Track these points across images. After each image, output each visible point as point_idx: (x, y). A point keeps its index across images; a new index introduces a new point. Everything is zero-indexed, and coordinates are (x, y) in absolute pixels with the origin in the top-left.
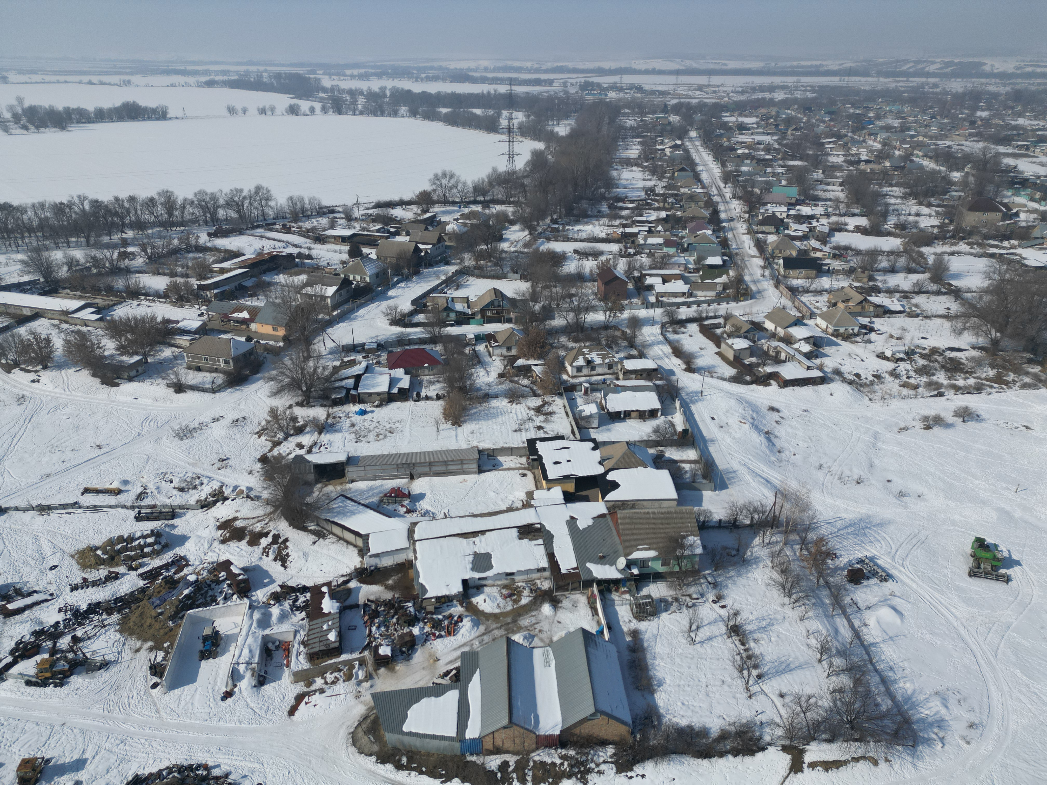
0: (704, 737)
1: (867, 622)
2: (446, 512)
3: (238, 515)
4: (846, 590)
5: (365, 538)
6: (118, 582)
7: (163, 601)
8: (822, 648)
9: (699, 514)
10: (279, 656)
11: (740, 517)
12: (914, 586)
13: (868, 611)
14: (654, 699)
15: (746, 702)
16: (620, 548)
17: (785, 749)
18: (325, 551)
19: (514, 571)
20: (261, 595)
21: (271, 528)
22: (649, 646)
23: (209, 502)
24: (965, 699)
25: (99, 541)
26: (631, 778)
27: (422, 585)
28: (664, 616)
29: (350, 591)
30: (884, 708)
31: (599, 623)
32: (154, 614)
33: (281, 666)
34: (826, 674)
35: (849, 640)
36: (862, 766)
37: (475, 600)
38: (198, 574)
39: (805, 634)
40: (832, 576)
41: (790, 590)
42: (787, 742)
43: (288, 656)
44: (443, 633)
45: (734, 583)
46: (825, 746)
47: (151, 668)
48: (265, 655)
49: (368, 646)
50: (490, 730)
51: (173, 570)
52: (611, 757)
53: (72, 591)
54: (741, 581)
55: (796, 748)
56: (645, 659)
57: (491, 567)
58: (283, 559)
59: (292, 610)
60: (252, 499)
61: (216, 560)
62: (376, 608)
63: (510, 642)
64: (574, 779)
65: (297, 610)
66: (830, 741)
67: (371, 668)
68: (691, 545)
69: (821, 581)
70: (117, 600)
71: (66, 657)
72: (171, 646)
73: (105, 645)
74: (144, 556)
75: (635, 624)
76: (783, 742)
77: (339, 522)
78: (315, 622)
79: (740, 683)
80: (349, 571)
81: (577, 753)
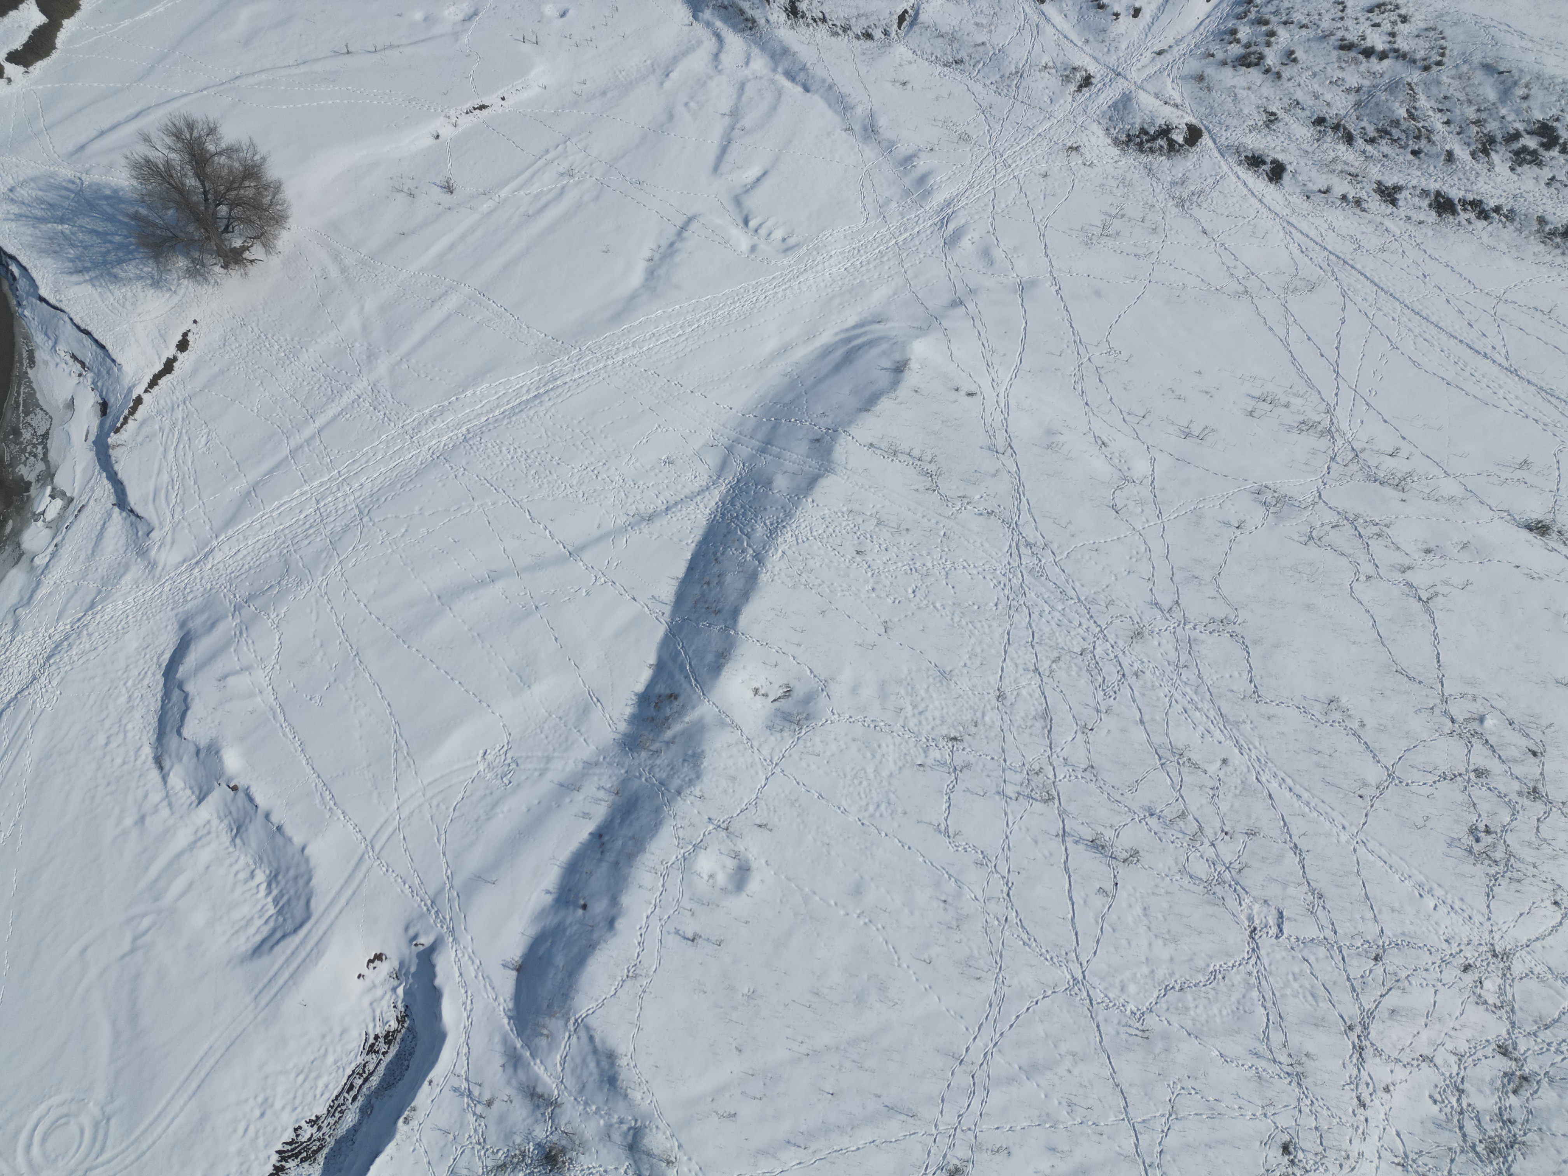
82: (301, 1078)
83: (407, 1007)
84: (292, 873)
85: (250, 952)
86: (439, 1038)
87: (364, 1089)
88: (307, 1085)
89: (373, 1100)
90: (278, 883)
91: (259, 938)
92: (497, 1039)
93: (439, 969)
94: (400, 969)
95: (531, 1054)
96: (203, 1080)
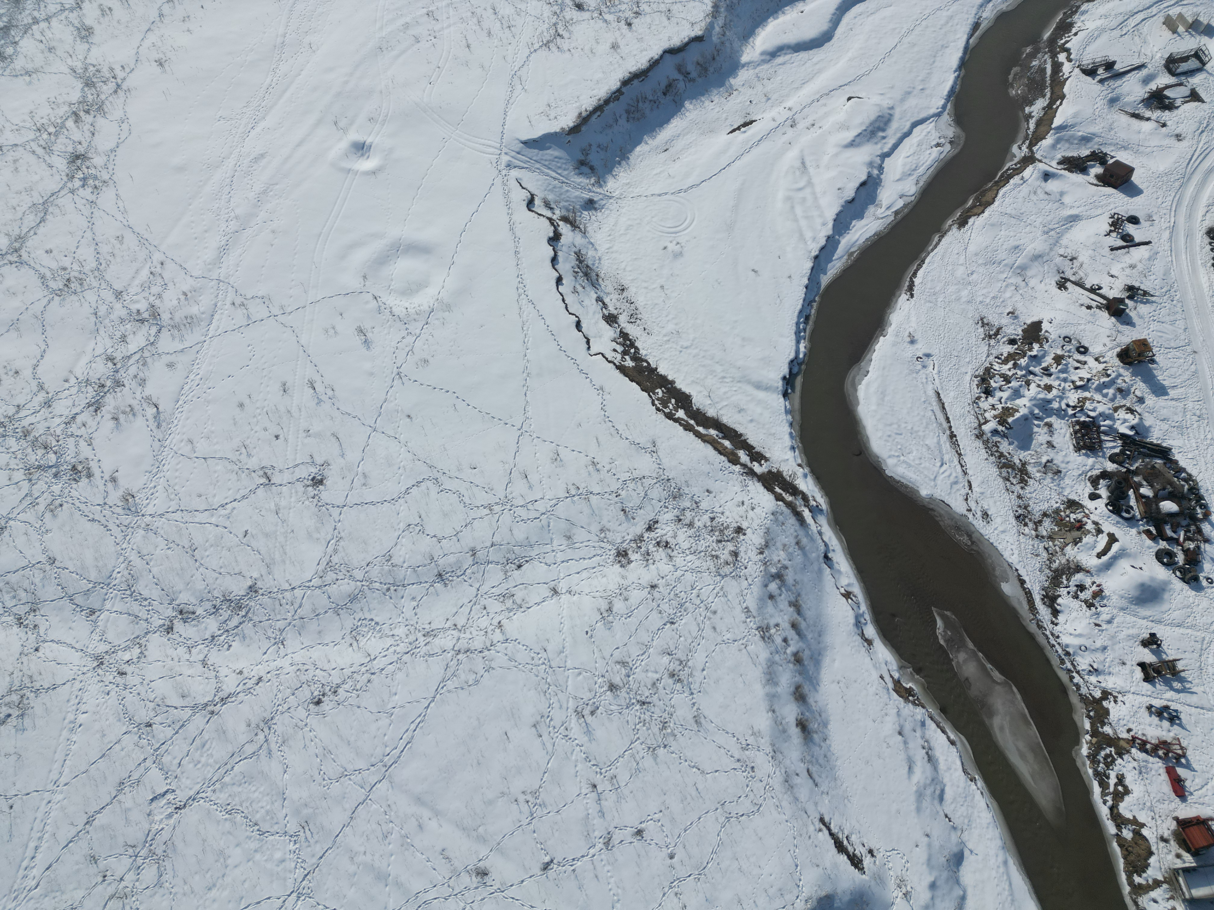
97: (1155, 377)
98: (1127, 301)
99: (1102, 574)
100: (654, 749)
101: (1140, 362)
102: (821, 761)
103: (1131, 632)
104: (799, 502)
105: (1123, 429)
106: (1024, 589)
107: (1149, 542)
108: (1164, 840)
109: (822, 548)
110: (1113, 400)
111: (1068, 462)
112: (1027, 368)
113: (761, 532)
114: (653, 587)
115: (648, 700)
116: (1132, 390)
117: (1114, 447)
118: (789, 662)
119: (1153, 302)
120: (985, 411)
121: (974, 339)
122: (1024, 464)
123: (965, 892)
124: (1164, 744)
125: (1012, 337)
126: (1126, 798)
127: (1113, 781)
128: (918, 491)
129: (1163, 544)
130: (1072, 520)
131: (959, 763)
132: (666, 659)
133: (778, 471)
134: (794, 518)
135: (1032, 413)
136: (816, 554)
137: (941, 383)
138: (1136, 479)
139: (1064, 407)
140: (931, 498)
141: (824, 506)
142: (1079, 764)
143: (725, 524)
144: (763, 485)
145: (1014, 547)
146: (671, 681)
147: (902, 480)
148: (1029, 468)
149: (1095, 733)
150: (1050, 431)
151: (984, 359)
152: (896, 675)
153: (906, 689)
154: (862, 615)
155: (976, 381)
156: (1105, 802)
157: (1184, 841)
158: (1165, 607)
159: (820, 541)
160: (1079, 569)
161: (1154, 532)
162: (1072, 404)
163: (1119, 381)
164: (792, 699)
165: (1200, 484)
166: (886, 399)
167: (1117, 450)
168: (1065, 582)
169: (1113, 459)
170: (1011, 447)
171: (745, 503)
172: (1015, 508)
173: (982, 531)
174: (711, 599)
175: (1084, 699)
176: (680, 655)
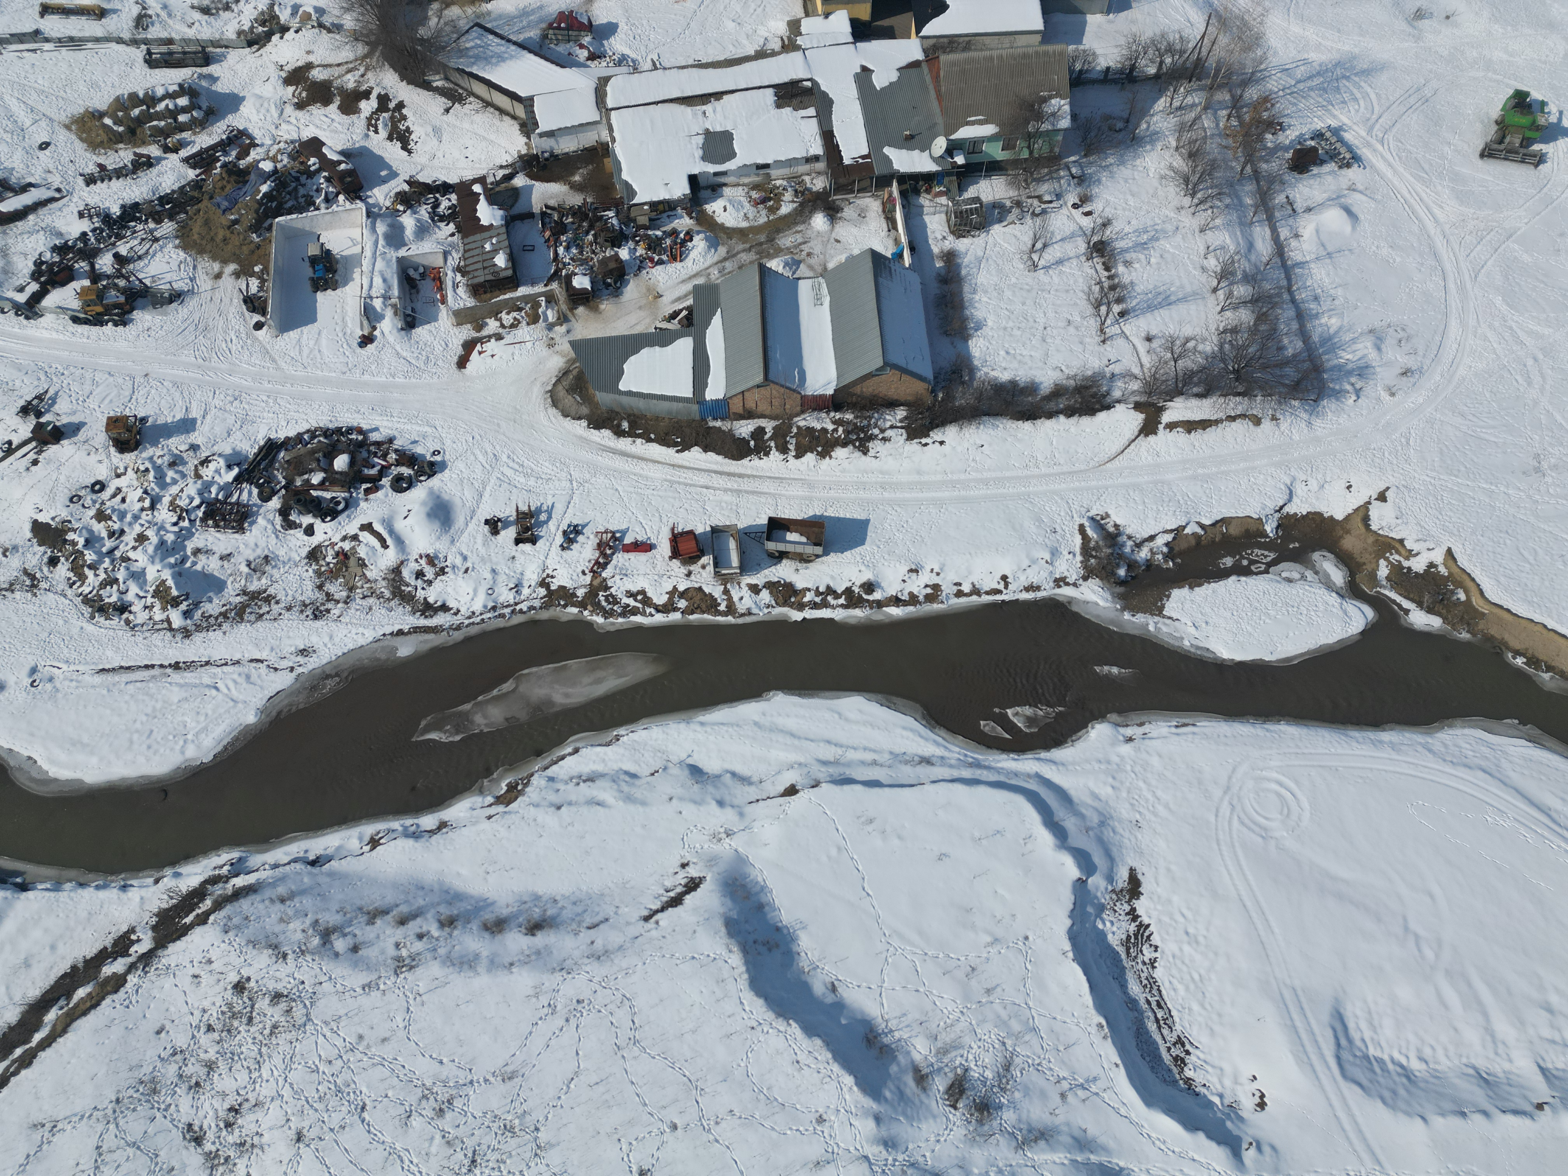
0: (1030, 395)
1: (1301, 231)
2: (655, 58)
3: (311, 58)
4: (1283, 183)
5: (528, 102)
6: (154, 171)
7: (234, 202)
8: (1222, 271)
9: (1075, 59)
10: (427, 287)
11: (1142, 62)
12: (1389, 173)
13: (1306, 215)
14: (968, 347)
15: (1097, 348)
16: (940, 120)
17: (1138, 407)
18: (466, 125)
19: (769, 161)
20: (381, 195)
21: (372, 83)
22: (968, 274)
23: (259, 35)
24: (1408, 339)
25: (101, 101)
26: (926, 445)
27: (626, 183)
28: (997, 229)
29: (516, 193)
30: (1290, 352)
31: (897, 241)
32: (225, 223)
33: (434, 302)
34: (1219, 308)
35: (1265, 260)
36: (1239, 426)
37: (709, 208)
38: (274, 159)
39: (1202, 250)
40: (1267, 161)
41: (1195, 185)
42: (1142, 399)
43: (441, 289)
44: (664, 257)
45: (1112, 176)
46: (1194, 402)
47: (245, 301)
48: (407, 287)
49: (556, 276)
50: (739, 390)
51: (234, 153)
52: (901, 421)
53: (88, 185)
54: (1124, 172)
55: (1154, 405)
56: (961, 292)
57: (732, 155)
58: (402, 137)
59: (433, 220)
60: (329, 31)
61: (295, 136)
62: (561, 218)
63: (764, 271)
64: (851, 447)
65: (441, 221)
66: (1201, 396)
67: (564, 307)
68: (1054, 114)
69: (1248, 169)
70: (163, 199)
71: (116, 285)
72: (265, 269)
73: (166, 268)
74: (182, 128)
75: (951, 243)
76: (1137, 398)
77: (481, 74)
78: (471, 239)
79: (1093, 324)
80: (510, 160)
81: (856, 417)
82: (1196, 977)
83: (1197, 1095)
84: (1402, 1092)
85: (1342, 1011)
86: (1150, 1099)
87: (1150, 1014)
88: (1187, 977)
89: (1136, 1014)
90: (1399, 1074)
91: (1351, 1025)
92: (1112, 1144)
93: (1213, 1145)
94: (1237, 1114)
95: (1077, 1161)
96: (1247, 911)
97: (166, 425)
98: (43, 420)
99: (408, 550)
100: (539, 1147)
101: (139, 432)
102: (579, 909)
103: (480, 540)
104: (218, 890)
105: (230, 476)
106: (409, 633)
107: (380, 494)
108: (689, 574)
109: (298, 866)
110: (184, 476)
111: (256, 545)
112: (101, 556)
113: (251, 952)
114: (299, 1137)
115: (470, 1155)
116: (176, 452)
117: (250, 493)
118: (451, 935)
119: (56, 393)
120: (150, 619)
121: (31, 606)
122: (244, 592)
123: (728, 771)
124: (601, 546)
125: (45, 560)
126: (649, 594)
127: (631, 602)
128: (247, 726)
129: (386, 481)
130: (334, 561)
131: (599, 749)
132: (416, 1122)
133: (157, 915)
134: (242, 901)
135: (172, 566)
136: (306, 876)
137: (87, 663)
138: (298, 482)
139: (176, 529)
140: (262, 711)
141: (235, 854)
142: (612, 629)
143: (224, 1009)
144: (174, 941)
145: (354, 631)
146: (449, 1115)
147: (225, 742)
148: (254, 586)
149: (582, 605)
150: (207, 552)
151: (67, 602)
152: (490, 799)
153: (507, 791)
154: (406, 828)
155: (99, 619)
156: (652, 616)
157: (690, 558)
158: (457, 501)
159: (287, 867)
160: (396, 571)
161: (369, 485)
162: (175, 519)
163: (159, 461)
164: (499, 937)
165: (322, 425)
166: (85, 739)
167: (255, 491)
168: (410, 589)
169: (265, 498)
170: (216, 601)
171: (197, 973)
172: (303, 617)
173: (325, 661)
174: (339, 1043)
175: (545, 606)
176: (413, 1098)
